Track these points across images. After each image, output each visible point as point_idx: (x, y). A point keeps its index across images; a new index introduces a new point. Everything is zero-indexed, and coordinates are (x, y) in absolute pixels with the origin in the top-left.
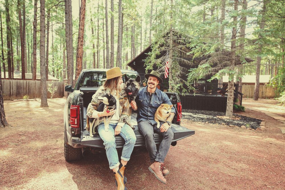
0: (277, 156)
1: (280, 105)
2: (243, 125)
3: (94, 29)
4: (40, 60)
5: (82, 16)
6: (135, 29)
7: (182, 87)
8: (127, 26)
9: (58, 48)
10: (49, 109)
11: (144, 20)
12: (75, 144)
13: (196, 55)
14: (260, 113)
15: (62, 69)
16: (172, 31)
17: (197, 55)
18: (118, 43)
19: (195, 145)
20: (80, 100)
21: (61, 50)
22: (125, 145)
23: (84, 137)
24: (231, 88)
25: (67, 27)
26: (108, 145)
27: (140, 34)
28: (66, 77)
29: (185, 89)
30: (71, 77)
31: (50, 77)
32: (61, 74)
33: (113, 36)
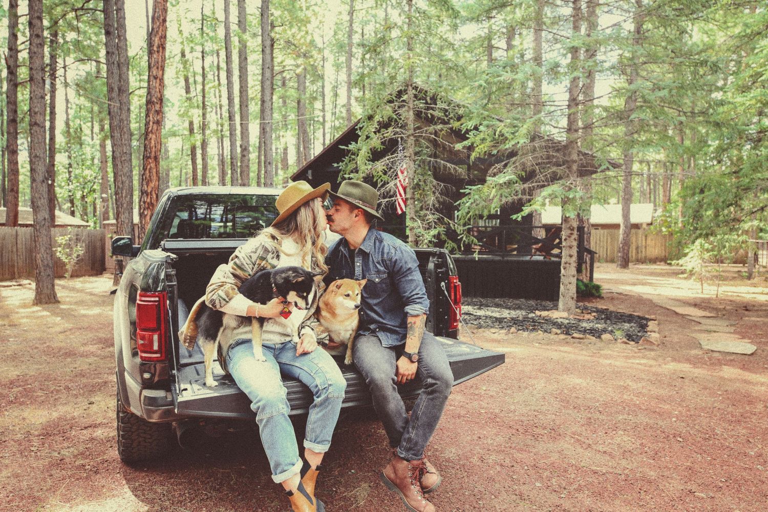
0: (703, 409)
1: (685, 278)
2: (604, 331)
3: (191, 80)
4: (28, 168)
5: (156, 41)
6: (308, 84)
7: (443, 237)
8: (284, 75)
9: (85, 135)
10: (62, 309)
11: (331, 58)
12: (154, 412)
13: (479, 151)
14: (640, 301)
15: (99, 193)
16: (411, 85)
17: (481, 149)
18: (263, 118)
19: (491, 393)
20: (168, 277)
21: (92, 139)
22: (315, 406)
23: (186, 389)
24: (569, 237)
25: (112, 73)
26: (268, 410)
27: (321, 98)
28: (109, 216)
29: (450, 242)
30: (127, 215)
31: (62, 217)
32: (95, 208)
33: (247, 99)
